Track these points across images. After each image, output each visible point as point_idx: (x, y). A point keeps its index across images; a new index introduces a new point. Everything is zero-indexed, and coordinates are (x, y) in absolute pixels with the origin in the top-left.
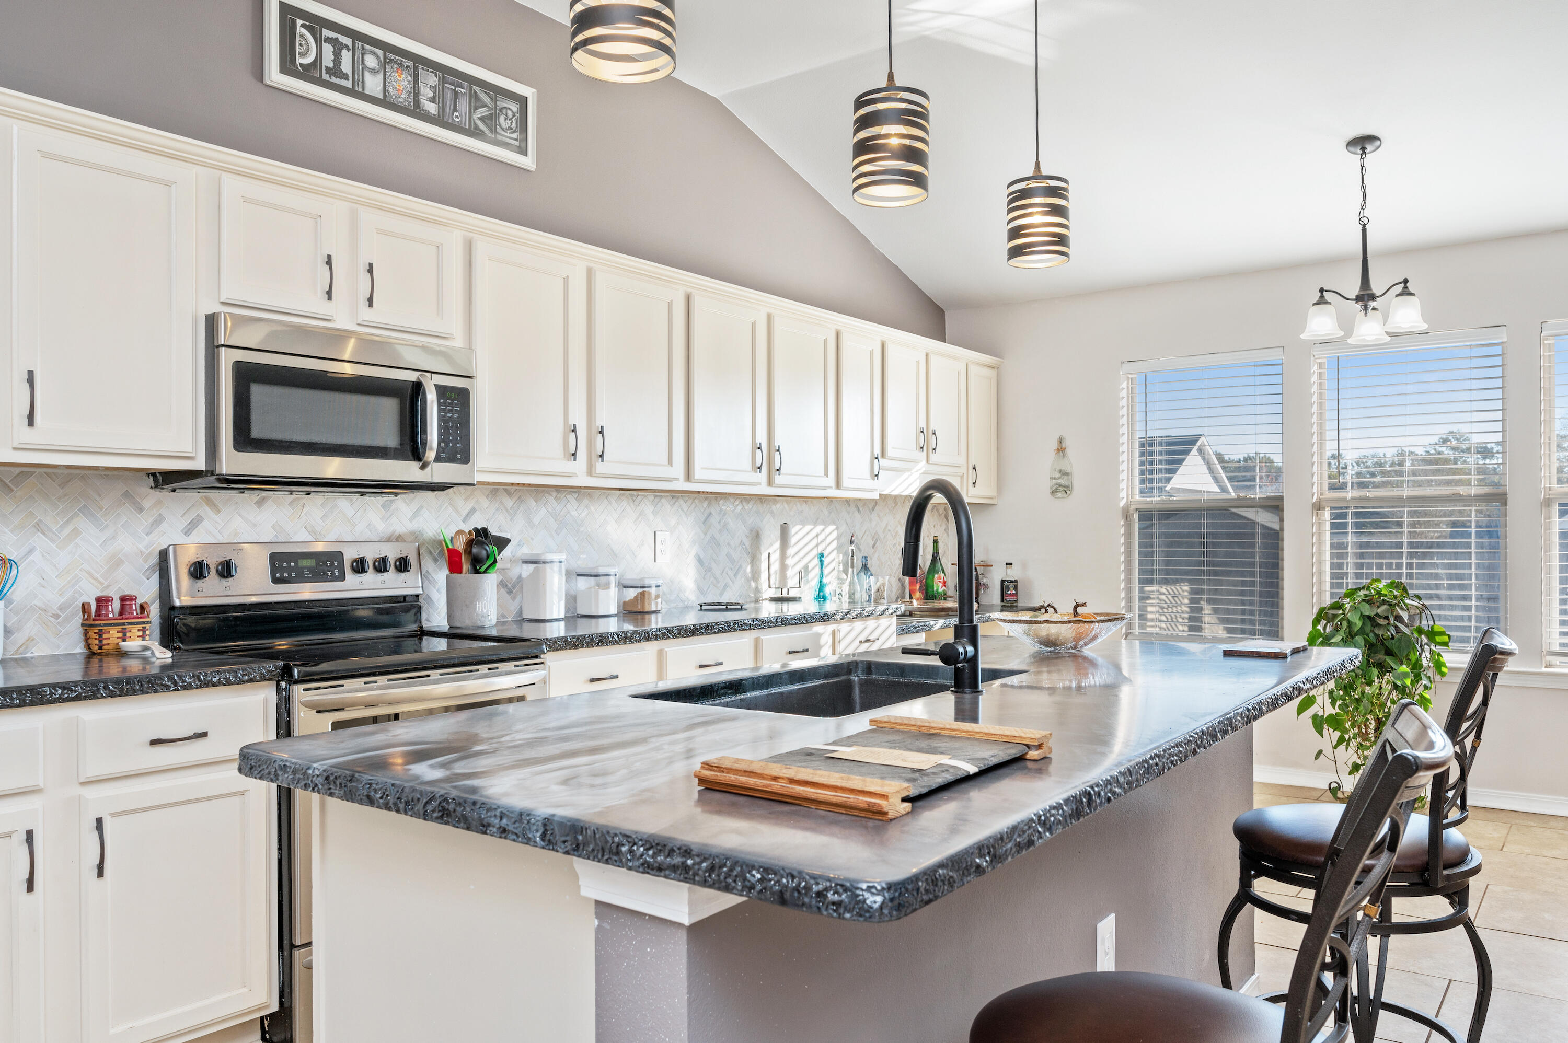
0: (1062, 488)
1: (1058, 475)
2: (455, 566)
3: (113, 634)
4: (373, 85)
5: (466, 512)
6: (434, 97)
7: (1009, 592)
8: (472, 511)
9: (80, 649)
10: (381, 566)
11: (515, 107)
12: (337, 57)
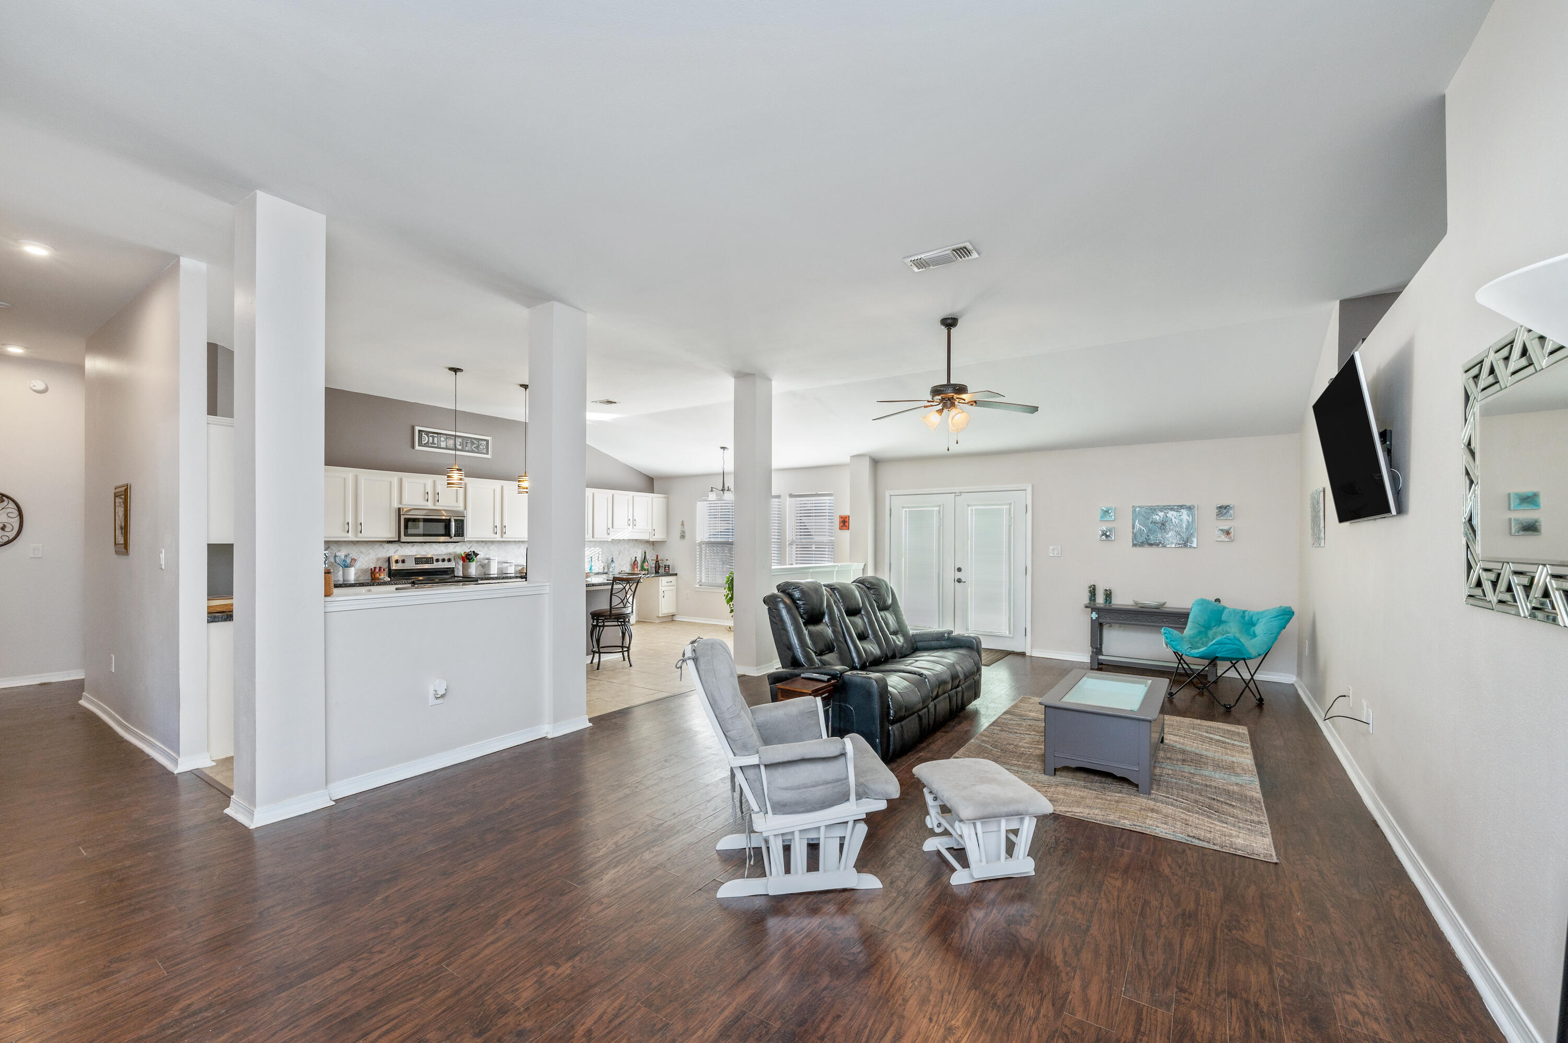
0: (683, 536)
1: (681, 532)
2: (464, 561)
3: (378, 575)
4: (443, 445)
5: (469, 547)
6: (460, 444)
7: (665, 568)
8: (471, 547)
9: (370, 578)
10: (443, 560)
11: (485, 443)
12: (433, 439)
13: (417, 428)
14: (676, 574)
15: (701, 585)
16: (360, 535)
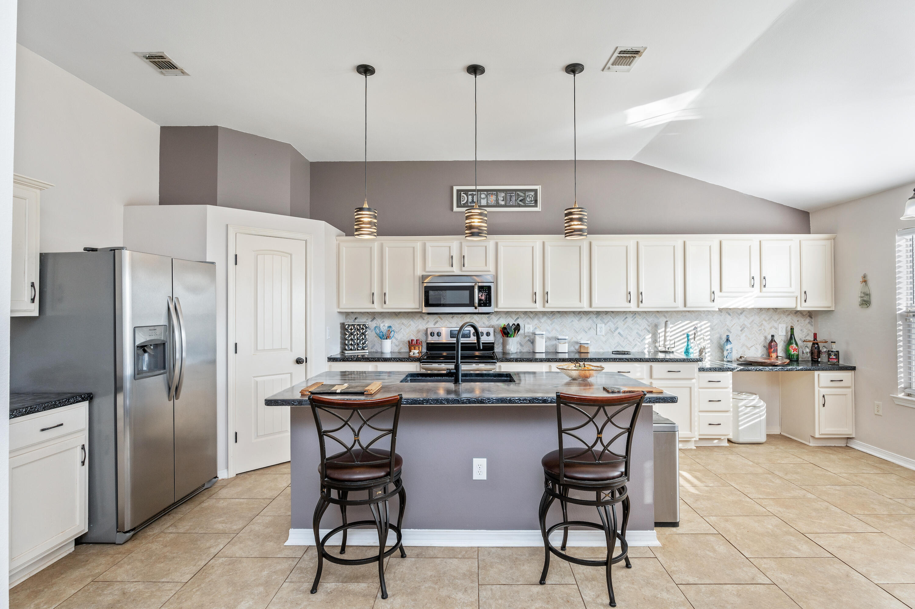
0: (866, 302)
1: (863, 295)
2: (503, 336)
4: (484, 202)
5: (515, 319)
6: (504, 199)
7: (831, 357)
8: (518, 318)
9: (408, 352)
11: (533, 193)
12: (473, 198)
13: (455, 188)
14: (853, 369)
15: (909, 395)
16: (385, 306)
